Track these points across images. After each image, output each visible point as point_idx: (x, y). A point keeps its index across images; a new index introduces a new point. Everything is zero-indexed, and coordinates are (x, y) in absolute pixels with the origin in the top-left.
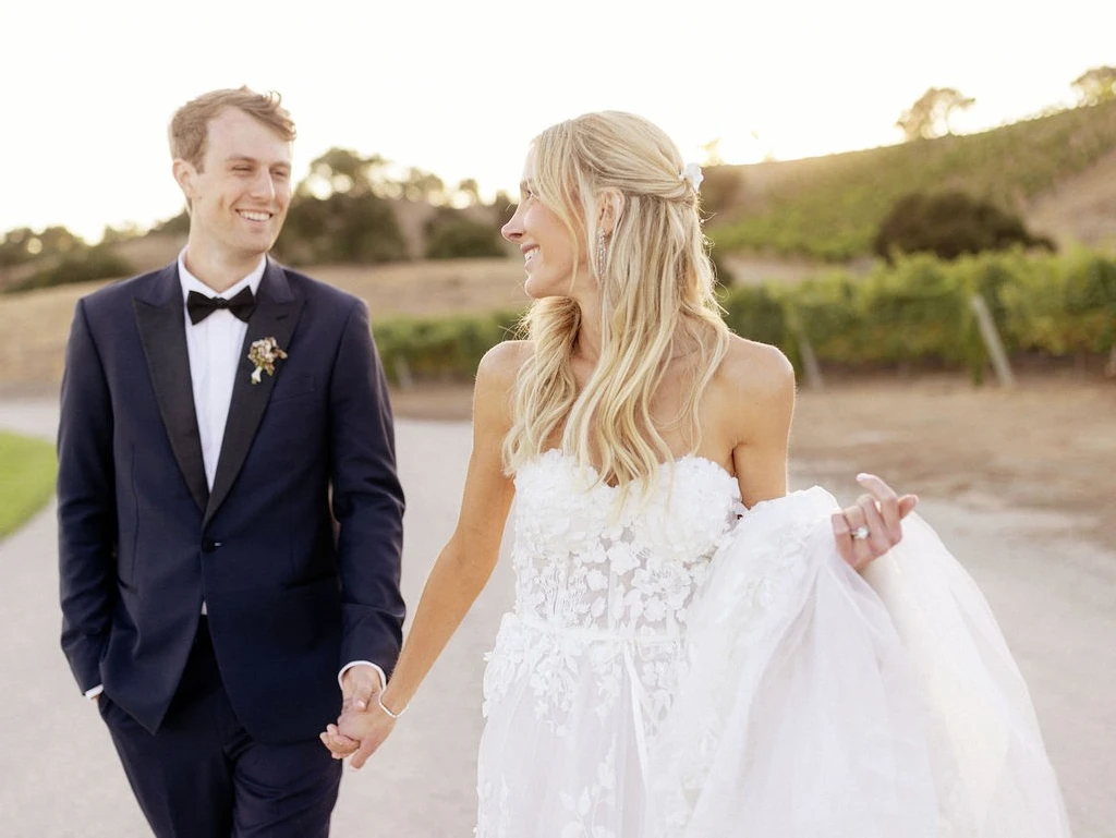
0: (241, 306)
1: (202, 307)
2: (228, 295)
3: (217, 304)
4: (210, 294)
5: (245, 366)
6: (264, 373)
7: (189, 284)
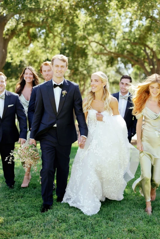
0: (61, 86)
1: (55, 86)
2: (59, 85)
3: (57, 86)
4: (57, 84)
5: (62, 94)
6: (64, 95)
7: (54, 83)
